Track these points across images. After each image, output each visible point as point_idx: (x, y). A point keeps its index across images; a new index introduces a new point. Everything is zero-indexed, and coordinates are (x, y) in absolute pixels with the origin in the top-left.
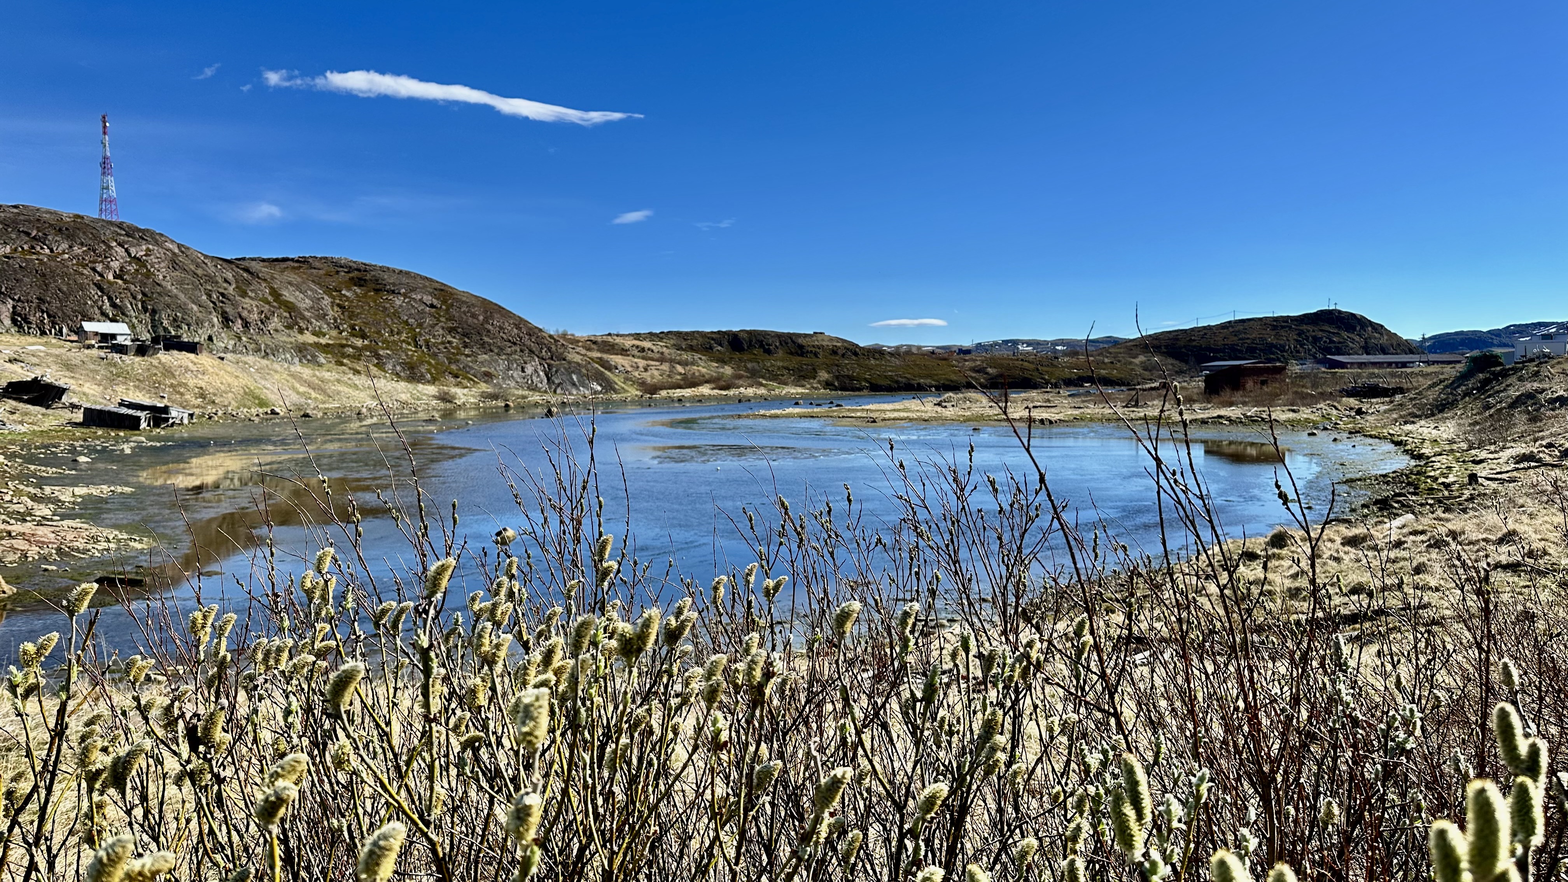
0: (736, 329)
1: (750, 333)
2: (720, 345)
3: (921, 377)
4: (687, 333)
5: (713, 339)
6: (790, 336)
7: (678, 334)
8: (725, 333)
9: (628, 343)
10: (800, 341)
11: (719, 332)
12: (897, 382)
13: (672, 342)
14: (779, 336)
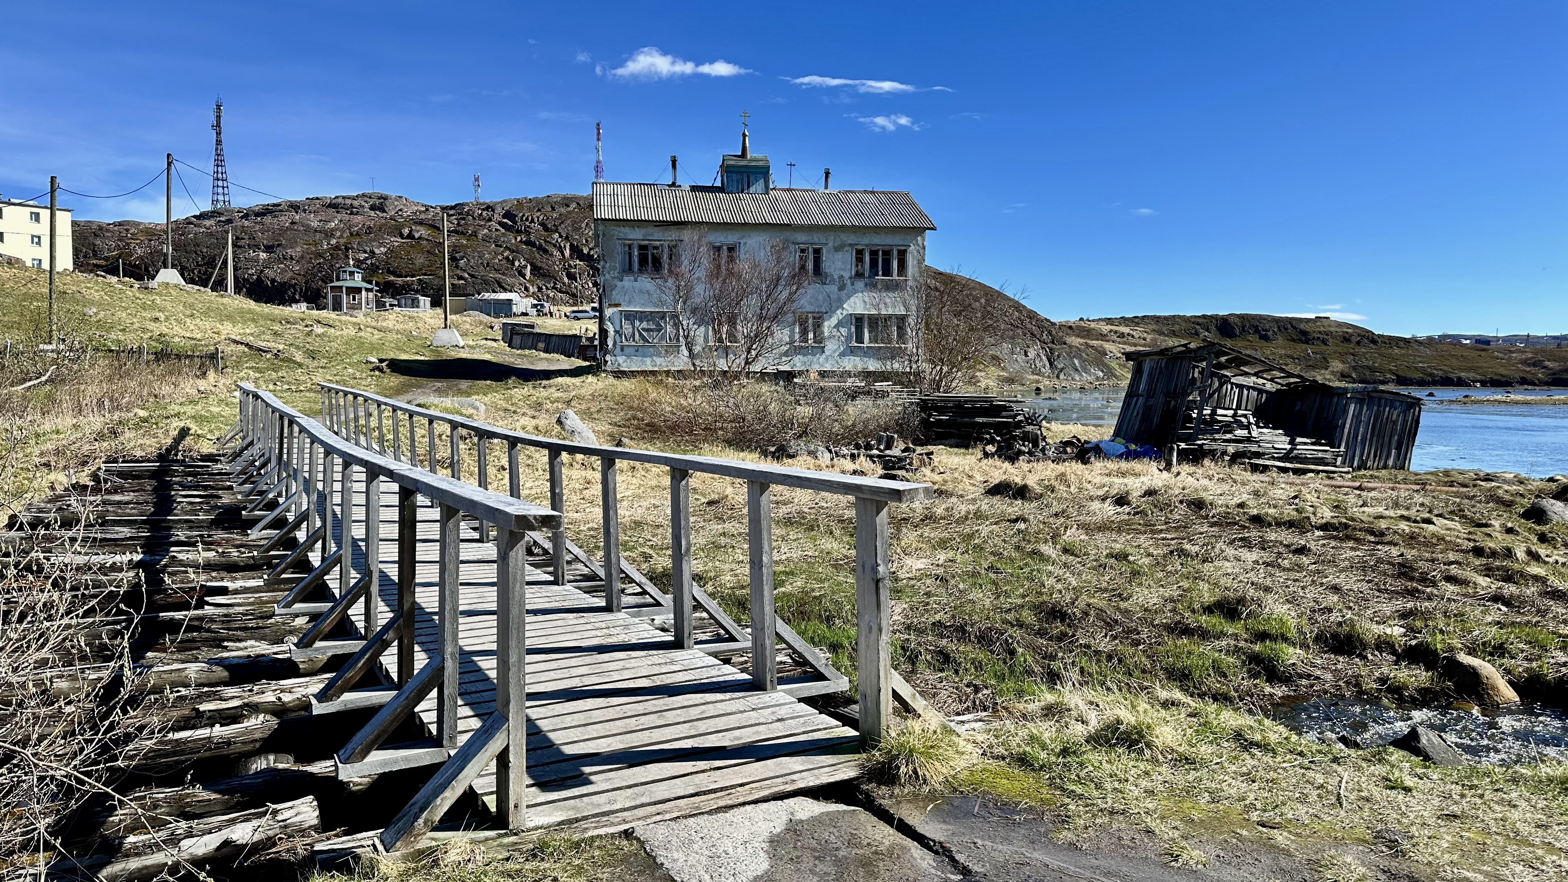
0: (1223, 312)
1: (1242, 317)
3: (1462, 370)
4: (1166, 318)
5: (1198, 324)
6: (1290, 321)
7: (1157, 319)
8: (1211, 316)
9: (1105, 328)
10: (1302, 326)
11: (1204, 316)
12: (1431, 375)
13: (1154, 327)
14: (1277, 320)
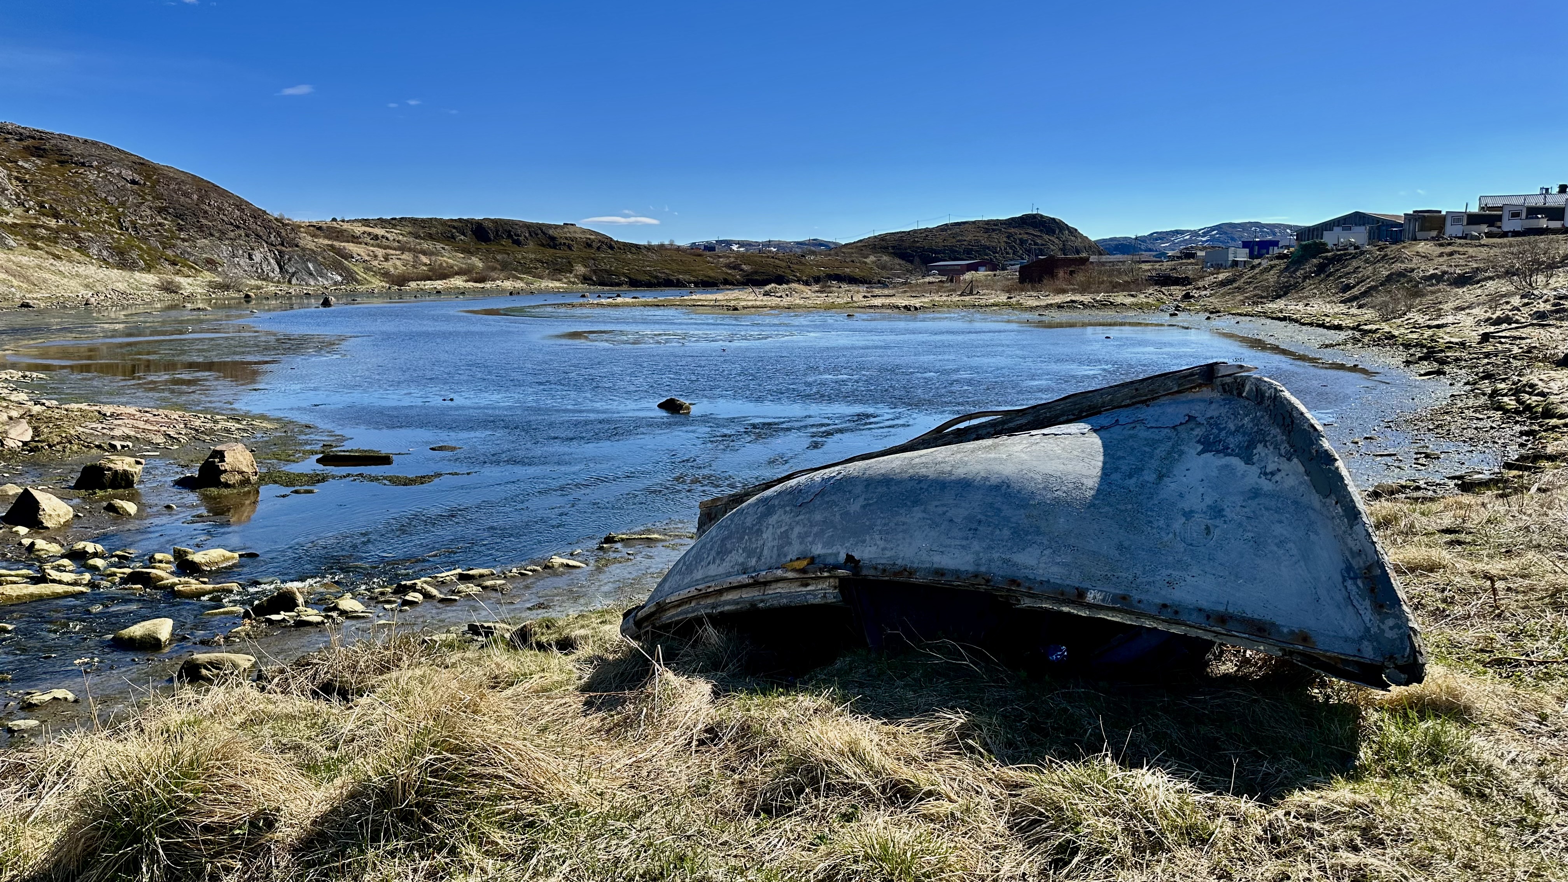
0: (479, 217)
1: (495, 222)
2: (464, 234)
3: (680, 273)
4: (423, 220)
5: (454, 227)
6: (540, 227)
7: (414, 221)
8: (467, 221)
9: (359, 229)
10: (551, 232)
11: (460, 220)
12: (656, 277)
13: (408, 229)
14: (528, 226)
